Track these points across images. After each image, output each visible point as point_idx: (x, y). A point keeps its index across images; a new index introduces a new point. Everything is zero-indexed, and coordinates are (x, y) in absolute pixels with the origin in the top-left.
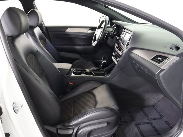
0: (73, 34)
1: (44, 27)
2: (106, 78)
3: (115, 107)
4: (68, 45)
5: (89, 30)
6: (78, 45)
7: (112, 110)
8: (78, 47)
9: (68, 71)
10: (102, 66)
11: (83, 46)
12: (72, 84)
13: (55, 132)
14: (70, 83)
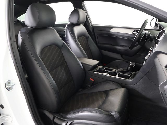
0: (117, 34)
1: (91, 26)
2: (128, 82)
3: (115, 114)
4: (111, 45)
5: (134, 31)
6: (121, 46)
7: (110, 116)
8: (119, 48)
9: (91, 67)
10: (130, 68)
11: (126, 47)
12: (93, 80)
13: (52, 119)
14: (91, 79)
